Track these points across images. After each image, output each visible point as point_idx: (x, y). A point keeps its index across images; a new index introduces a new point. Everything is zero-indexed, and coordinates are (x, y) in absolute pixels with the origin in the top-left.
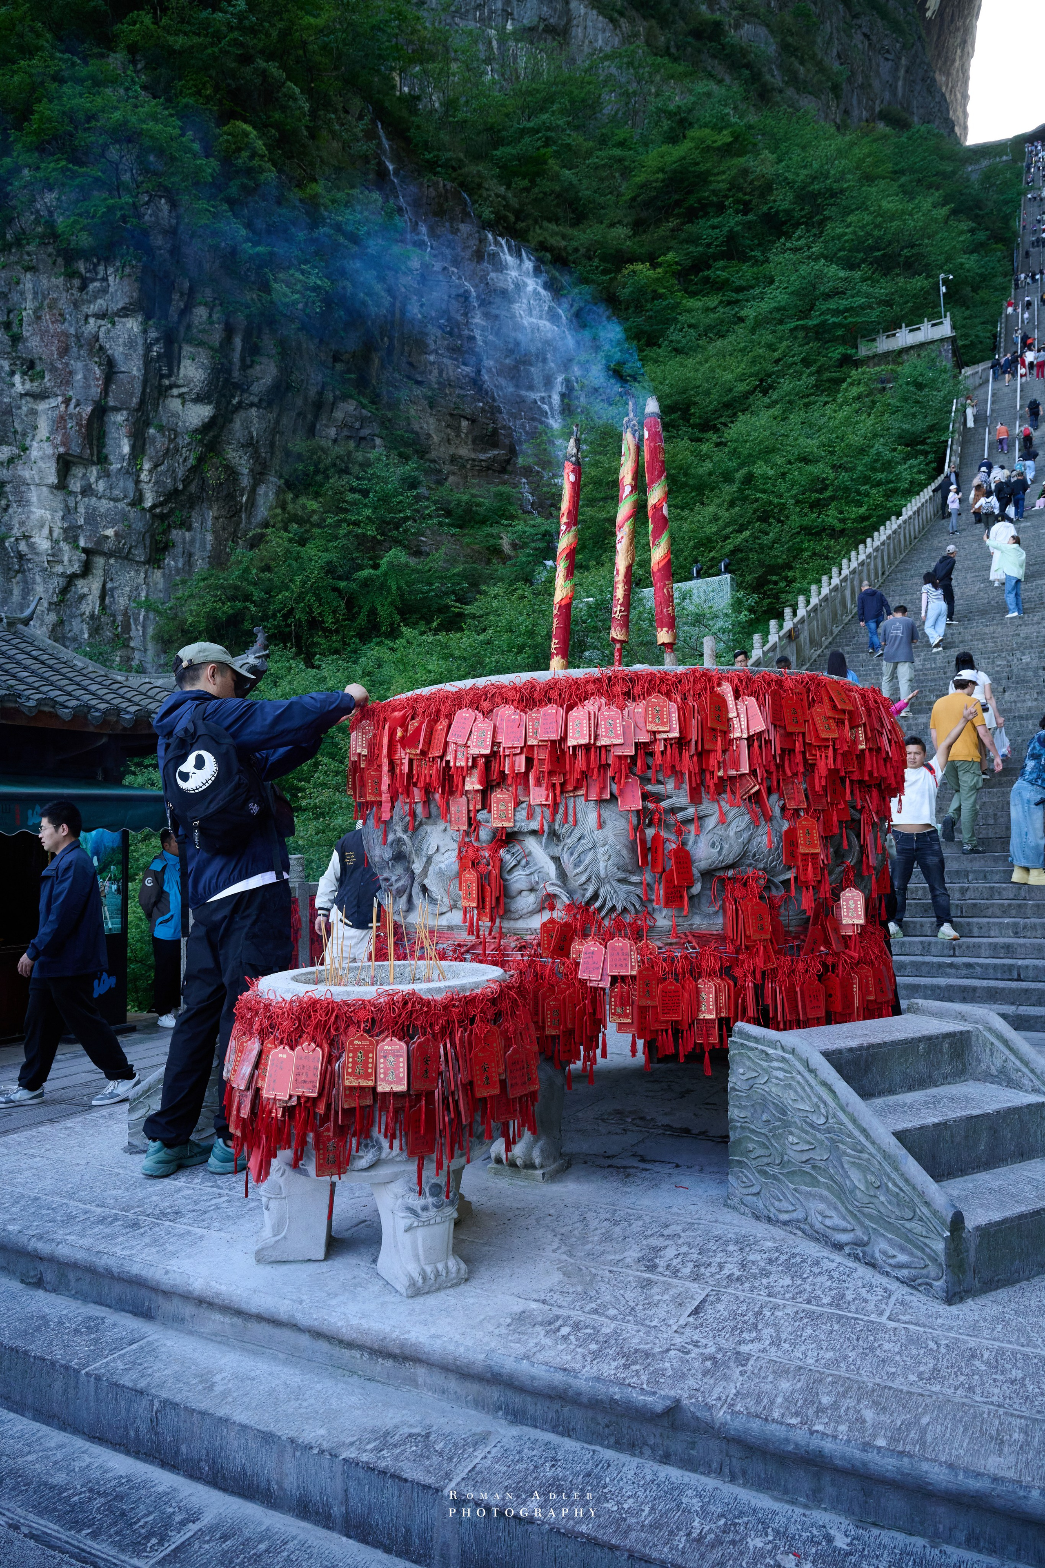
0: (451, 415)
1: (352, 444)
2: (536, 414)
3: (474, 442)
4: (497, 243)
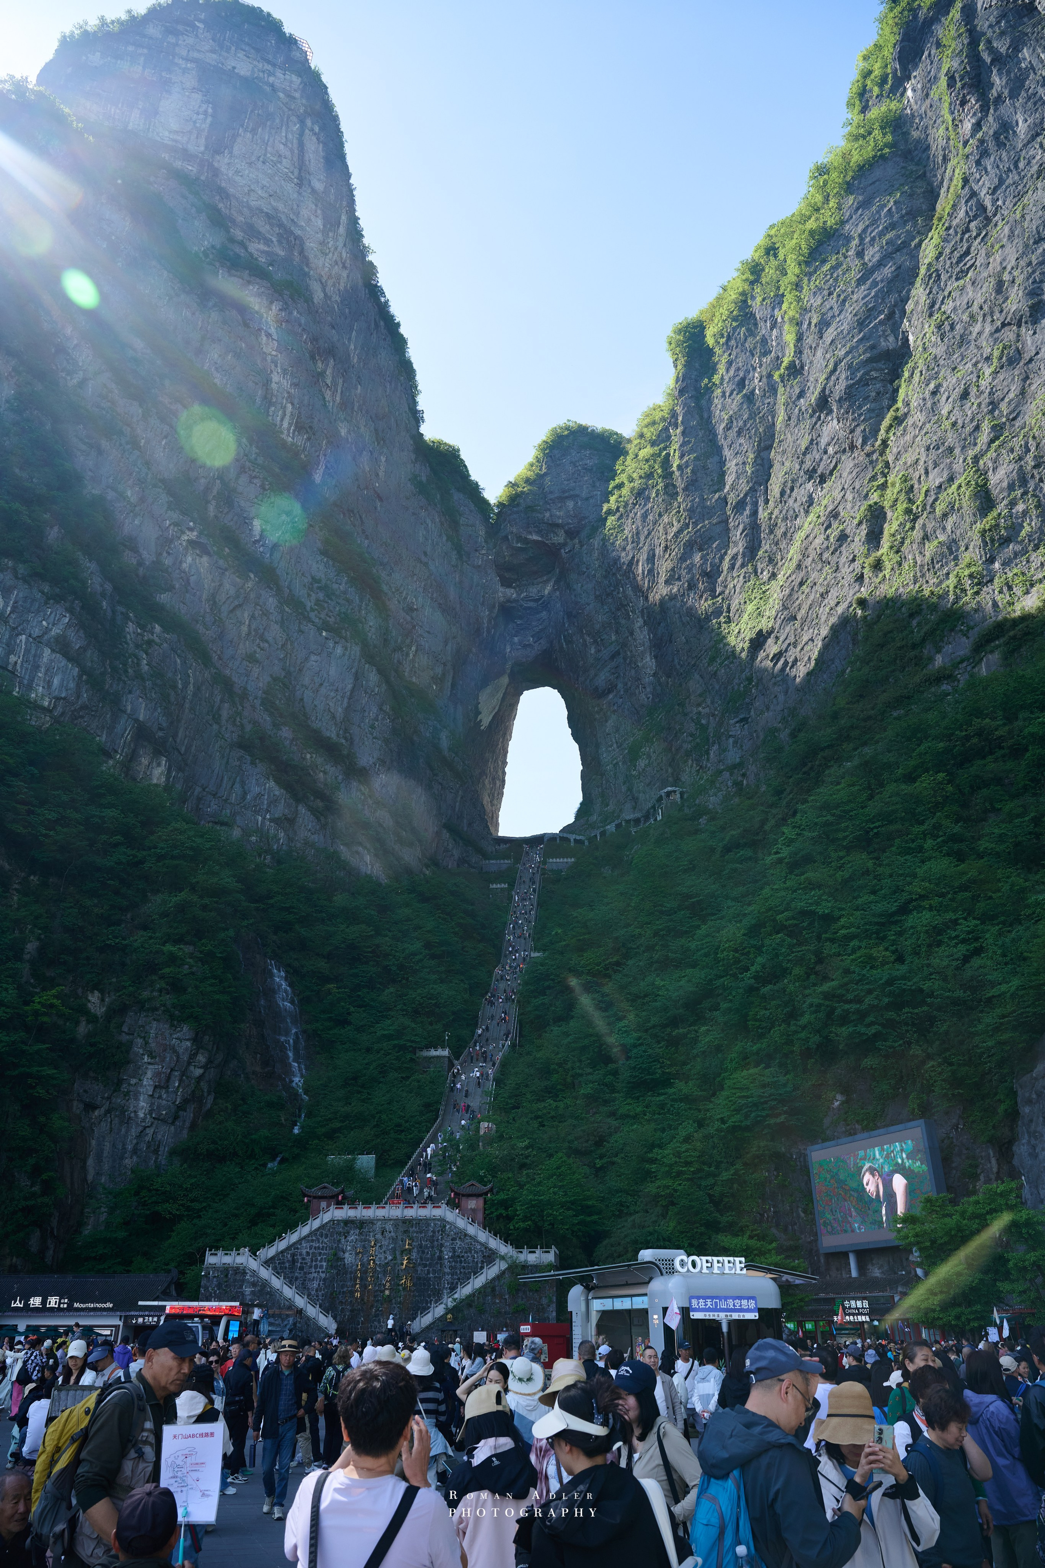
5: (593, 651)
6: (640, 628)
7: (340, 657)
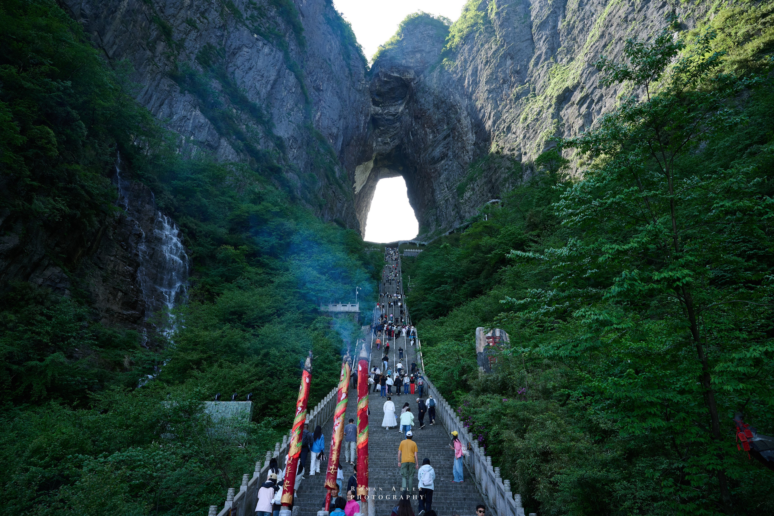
0: (114, 288)
1: (50, 290)
2: (160, 298)
3: (122, 304)
4: (162, 217)
5: (431, 137)
6: (465, 117)
7: (267, 55)
